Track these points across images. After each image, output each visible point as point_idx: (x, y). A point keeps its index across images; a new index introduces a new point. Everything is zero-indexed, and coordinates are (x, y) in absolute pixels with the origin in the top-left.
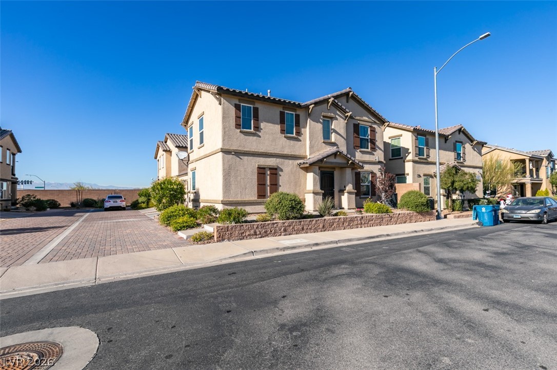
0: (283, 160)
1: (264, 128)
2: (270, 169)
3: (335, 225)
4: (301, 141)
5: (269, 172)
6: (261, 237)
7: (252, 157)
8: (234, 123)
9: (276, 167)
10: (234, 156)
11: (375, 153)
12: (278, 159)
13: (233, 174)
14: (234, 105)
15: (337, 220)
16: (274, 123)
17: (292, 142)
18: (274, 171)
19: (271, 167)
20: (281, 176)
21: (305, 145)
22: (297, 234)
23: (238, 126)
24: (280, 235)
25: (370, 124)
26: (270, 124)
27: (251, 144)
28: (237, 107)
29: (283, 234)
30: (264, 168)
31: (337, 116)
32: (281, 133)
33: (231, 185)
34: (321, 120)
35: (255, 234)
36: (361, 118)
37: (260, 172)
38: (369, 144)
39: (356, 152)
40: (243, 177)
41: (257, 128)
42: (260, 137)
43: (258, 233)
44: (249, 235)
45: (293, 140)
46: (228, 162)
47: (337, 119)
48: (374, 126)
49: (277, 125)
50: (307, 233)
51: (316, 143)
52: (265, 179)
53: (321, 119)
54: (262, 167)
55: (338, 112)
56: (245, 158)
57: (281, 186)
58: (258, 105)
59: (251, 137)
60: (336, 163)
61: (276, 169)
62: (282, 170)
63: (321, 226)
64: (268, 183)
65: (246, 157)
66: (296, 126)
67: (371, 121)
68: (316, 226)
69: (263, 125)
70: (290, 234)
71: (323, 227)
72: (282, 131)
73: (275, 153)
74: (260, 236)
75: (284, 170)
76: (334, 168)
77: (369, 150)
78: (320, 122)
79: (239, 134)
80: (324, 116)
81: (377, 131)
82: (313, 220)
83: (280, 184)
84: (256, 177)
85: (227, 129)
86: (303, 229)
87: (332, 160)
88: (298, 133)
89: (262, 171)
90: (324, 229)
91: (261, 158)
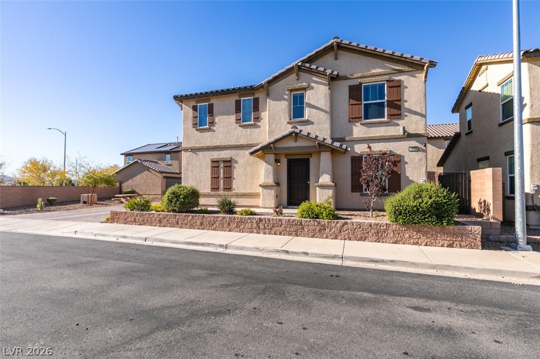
0: (238, 151)
1: (219, 122)
2: (224, 161)
3: (217, 224)
4: (260, 127)
5: (222, 165)
6: (139, 225)
7: (207, 152)
8: (192, 124)
9: (229, 159)
10: (191, 153)
11: (400, 122)
12: (232, 151)
13: (190, 169)
14: (192, 107)
15: (221, 219)
16: (228, 114)
17: (249, 130)
18: (228, 164)
19: (224, 160)
20: (235, 168)
21: (265, 130)
22: (171, 227)
23: (195, 125)
24: (156, 226)
25: (387, 77)
26: (224, 117)
27: (207, 139)
28: (195, 108)
29: (158, 225)
30: (218, 162)
31: (312, 84)
32: (236, 123)
33: (189, 178)
34: (286, 97)
35: (135, 221)
36: (366, 74)
37: (214, 165)
38: (386, 109)
39: (354, 127)
40: (198, 171)
41: (212, 123)
42: (214, 131)
43: (137, 220)
44: (130, 221)
45: (250, 128)
46: (187, 158)
47: (312, 88)
48: (397, 78)
49: (232, 116)
50: (182, 228)
51: (279, 126)
52: (219, 173)
53: (286, 95)
54: (215, 160)
55: (314, 78)
56: (201, 154)
57: (235, 179)
58: (213, 101)
59: (206, 133)
60: (296, 147)
61: (230, 161)
62: (237, 162)
63: (198, 223)
64: (222, 175)
65: (202, 152)
66: (254, 111)
67: (389, 71)
68: (192, 222)
69: (217, 119)
70: (164, 226)
71: (201, 224)
72: (238, 120)
73: (229, 145)
74: (139, 223)
75: (239, 162)
76: (311, 154)
77: (386, 119)
78: (284, 99)
79: (196, 132)
80: (291, 91)
81: (405, 84)
82: (189, 216)
83: (235, 177)
84: (210, 171)
85: (186, 130)
86: (177, 223)
87: (291, 144)
88: (257, 119)
89: (216, 165)
90: (202, 226)
91: (216, 152)
